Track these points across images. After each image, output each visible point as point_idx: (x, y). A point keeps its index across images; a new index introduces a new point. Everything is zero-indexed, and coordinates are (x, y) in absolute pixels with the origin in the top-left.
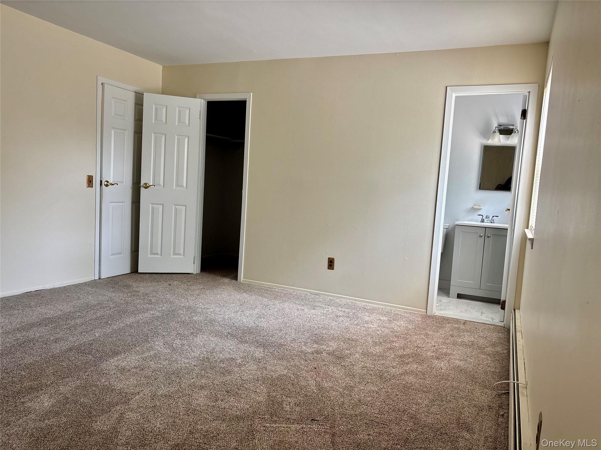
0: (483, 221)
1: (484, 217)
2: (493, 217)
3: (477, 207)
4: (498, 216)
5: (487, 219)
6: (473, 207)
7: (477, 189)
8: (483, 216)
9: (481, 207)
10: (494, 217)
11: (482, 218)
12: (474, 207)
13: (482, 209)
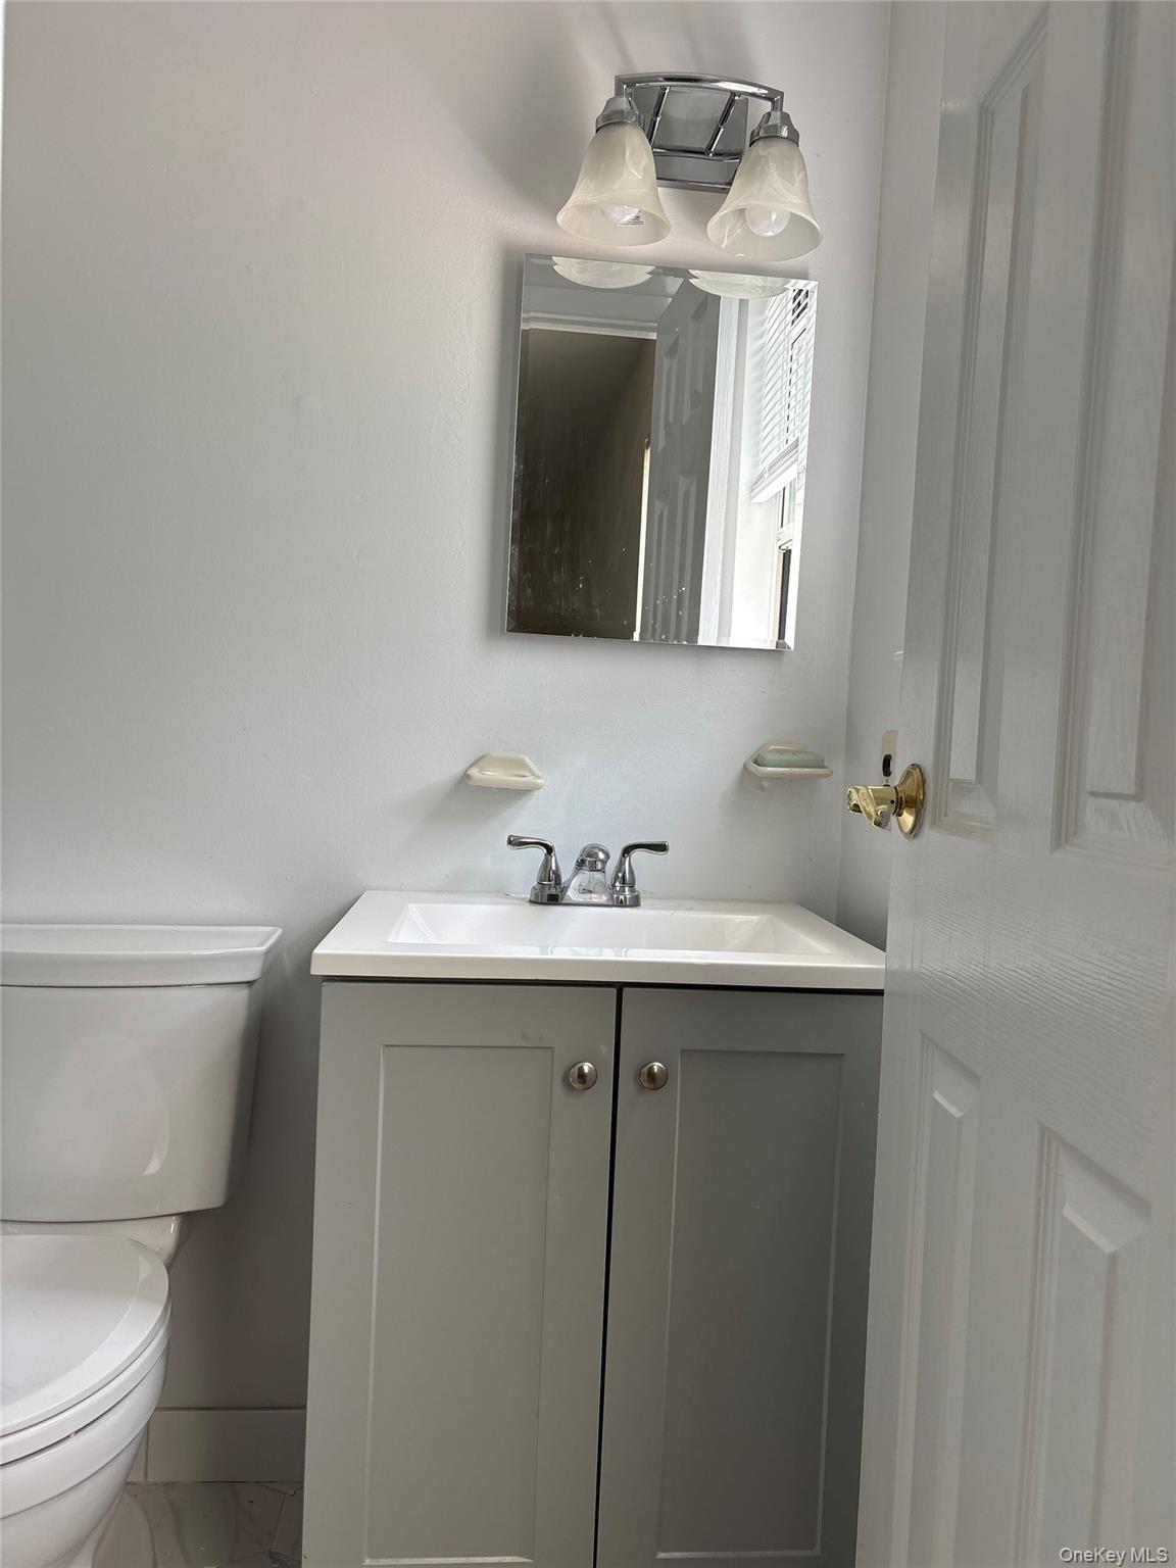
0: (550, 893)
1: (565, 865)
2: (628, 850)
3: (493, 775)
4: (661, 848)
5: (585, 876)
6: (466, 776)
7: (491, 631)
8: (550, 850)
9: (530, 779)
10: (637, 854)
11: (546, 864)
12: (474, 772)
13: (538, 788)
